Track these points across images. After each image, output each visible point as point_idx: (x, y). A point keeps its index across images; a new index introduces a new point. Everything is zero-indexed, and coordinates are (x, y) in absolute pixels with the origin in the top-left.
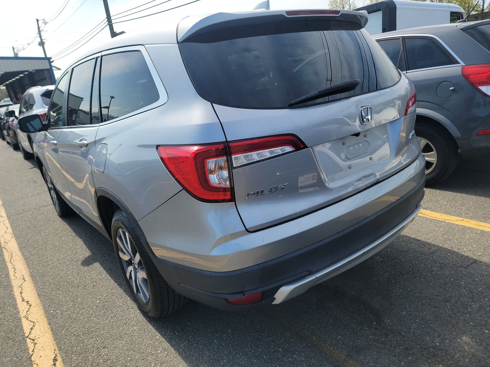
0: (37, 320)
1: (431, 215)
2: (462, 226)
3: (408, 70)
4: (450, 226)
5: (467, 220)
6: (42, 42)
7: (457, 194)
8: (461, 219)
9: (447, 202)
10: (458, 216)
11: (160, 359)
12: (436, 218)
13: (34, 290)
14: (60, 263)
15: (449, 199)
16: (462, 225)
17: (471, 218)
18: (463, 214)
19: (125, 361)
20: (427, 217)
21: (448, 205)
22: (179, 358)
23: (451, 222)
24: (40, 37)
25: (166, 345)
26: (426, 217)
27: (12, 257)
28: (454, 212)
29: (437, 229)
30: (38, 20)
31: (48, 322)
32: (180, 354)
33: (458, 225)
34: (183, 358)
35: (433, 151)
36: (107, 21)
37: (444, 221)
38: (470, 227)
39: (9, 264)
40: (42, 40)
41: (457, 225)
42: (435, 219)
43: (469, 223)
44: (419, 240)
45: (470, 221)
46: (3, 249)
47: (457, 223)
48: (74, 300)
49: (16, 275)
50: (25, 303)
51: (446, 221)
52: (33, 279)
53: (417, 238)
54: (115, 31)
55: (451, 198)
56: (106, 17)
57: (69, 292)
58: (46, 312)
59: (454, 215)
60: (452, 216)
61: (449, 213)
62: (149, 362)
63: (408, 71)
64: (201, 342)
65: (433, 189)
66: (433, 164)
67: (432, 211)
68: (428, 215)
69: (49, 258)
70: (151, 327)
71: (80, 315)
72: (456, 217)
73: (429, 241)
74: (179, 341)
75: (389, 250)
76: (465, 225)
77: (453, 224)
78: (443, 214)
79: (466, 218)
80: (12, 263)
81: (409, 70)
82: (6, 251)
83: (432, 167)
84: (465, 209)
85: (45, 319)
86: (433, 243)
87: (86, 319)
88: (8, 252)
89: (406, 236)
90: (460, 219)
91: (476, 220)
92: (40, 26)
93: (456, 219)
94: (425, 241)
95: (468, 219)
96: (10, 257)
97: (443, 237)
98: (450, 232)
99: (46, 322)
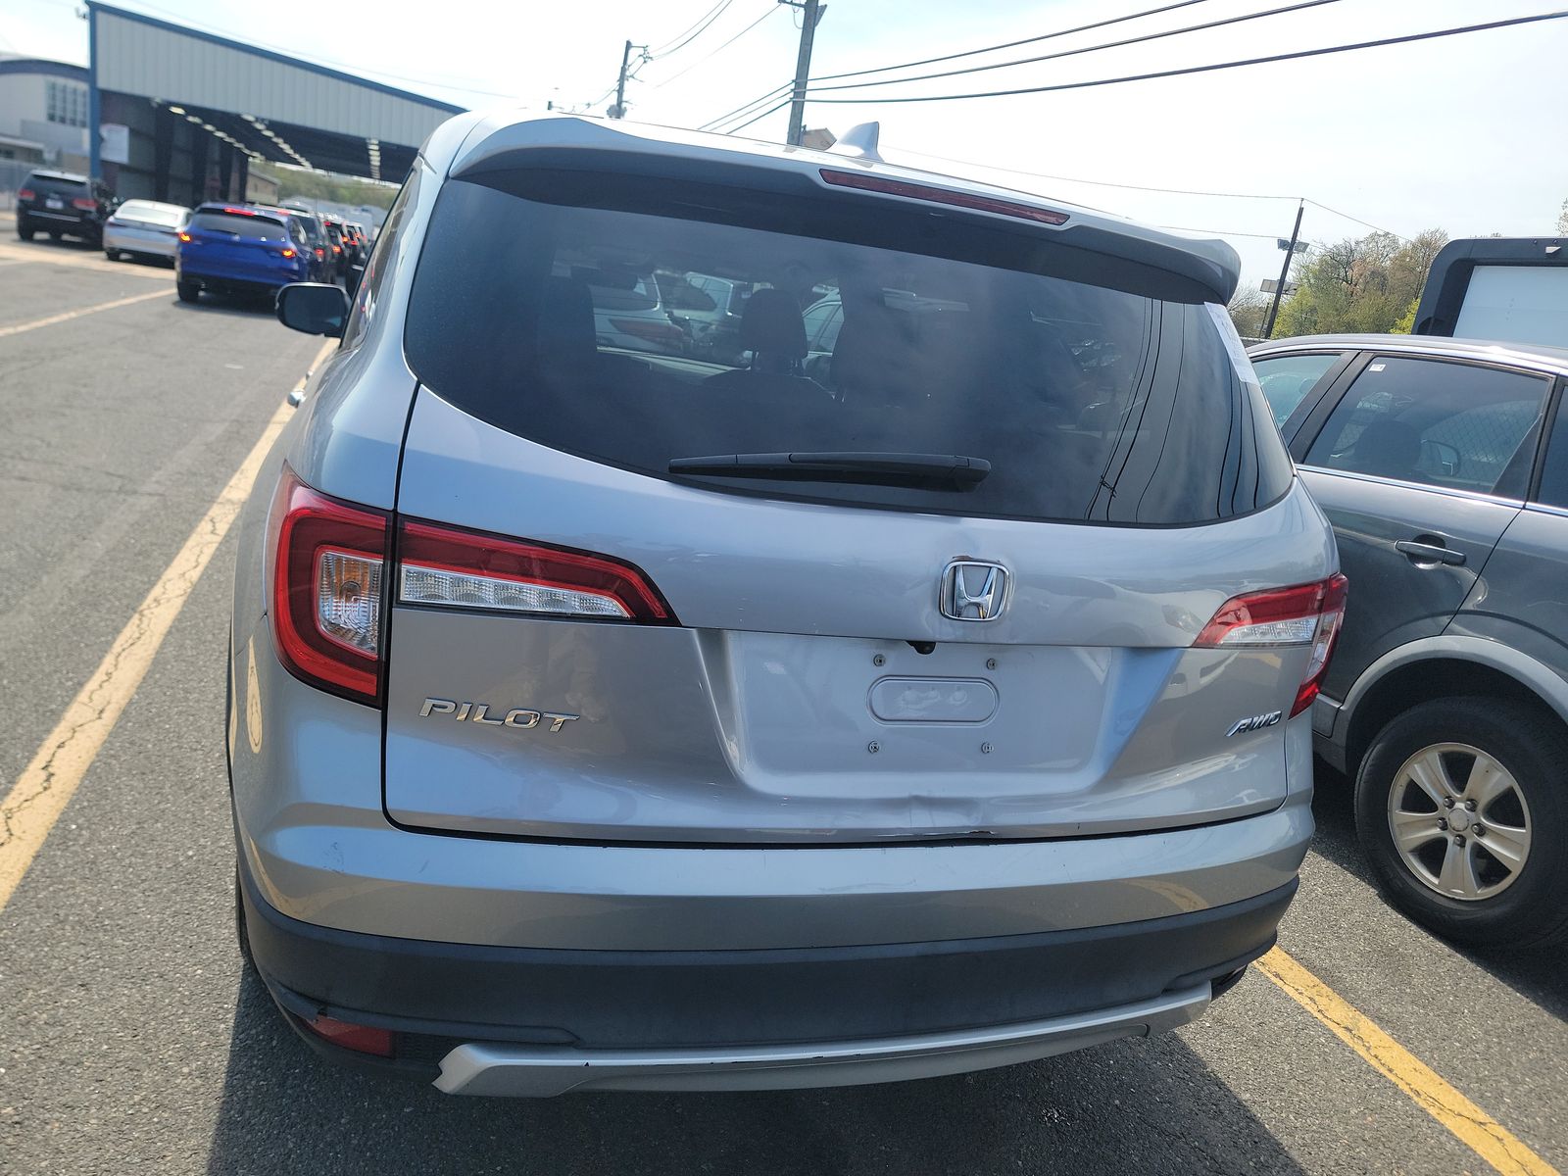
0: (24, 832)
1: (1381, 1053)
2: (1458, 1142)
3: (1532, 501)
4: (1418, 1121)
5: (1501, 1131)
6: (617, 108)
7: (1554, 1019)
8: (1482, 1116)
9: (1486, 1032)
10: (1481, 1100)
11: (170, 1091)
12: (1390, 1071)
13: (93, 752)
14: (213, 708)
15: (1503, 1026)
16: (1464, 1140)
17: (1524, 1133)
18: (1504, 1103)
19: (90, 1048)
20: (1362, 1052)
21: (1480, 1047)
22: (214, 1116)
23: (1433, 1111)
24: (620, 91)
25: (220, 1061)
26: (1352, 1052)
27: (132, 644)
28: (1479, 1080)
29: (1354, 1111)
30: (629, 45)
31: (38, 852)
32: (226, 1107)
33: (1449, 1132)
34: (222, 1121)
35: (1522, 825)
36: (792, 90)
37: (1412, 1094)
38: (1491, 1162)
39: (109, 660)
40: (620, 102)
41: (1444, 1131)
42: (1383, 1071)
43: (1498, 1144)
44: (1252, 1119)
45: (1510, 1139)
46: (137, 616)
47: (1450, 1123)
48: (144, 822)
49: (94, 697)
50: (43, 775)
51: (1416, 1099)
52: (120, 719)
53: (1255, 1110)
54: (803, 124)
55: (1514, 1025)
56: (794, 78)
57: (157, 794)
58: (63, 820)
59: (1465, 1092)
60: (1455, 1091)
61: (1452, 1074)
62: (137, 1084)
63: (1529, 504)
64: (308, 1102)
65: (1478, 964)
66: (1508, 872)
67: (1398, 1040)
68: (1368, 1049)
69: (203, 684)
70: (236, 989)
71: (119, 867)
72: (1467, 1102)
73: (1285, 1141)
74: (261, 1068)
75: (1117, 1102)
76: (1473, 1146)
77: (1434, 1121)
78: (1427, 1069)
79: (1502, 1123)
80: (120, 659)
81: (1536, 501)
82: (137, 622)
83: (1500, 884)
84: (1531, 1091)
85: (42, 840)
86: (1294, 1154)
87: (121, 887)
88: (138, 626)
89: (1220, 1085)
90: (1475, 1116)
91: (1537, 1147)
92: (629, 62)
93: (1457, 1108)
94: (1272, 1131)
95: (1510, 1130)
96: (130, 642)
97: (1351, 1148)
98: (1392, 1145)
99: (37, 846)
